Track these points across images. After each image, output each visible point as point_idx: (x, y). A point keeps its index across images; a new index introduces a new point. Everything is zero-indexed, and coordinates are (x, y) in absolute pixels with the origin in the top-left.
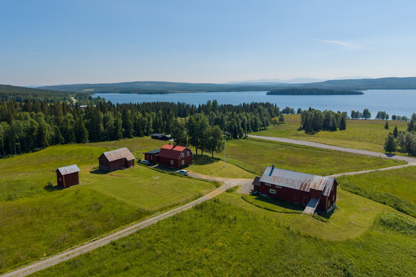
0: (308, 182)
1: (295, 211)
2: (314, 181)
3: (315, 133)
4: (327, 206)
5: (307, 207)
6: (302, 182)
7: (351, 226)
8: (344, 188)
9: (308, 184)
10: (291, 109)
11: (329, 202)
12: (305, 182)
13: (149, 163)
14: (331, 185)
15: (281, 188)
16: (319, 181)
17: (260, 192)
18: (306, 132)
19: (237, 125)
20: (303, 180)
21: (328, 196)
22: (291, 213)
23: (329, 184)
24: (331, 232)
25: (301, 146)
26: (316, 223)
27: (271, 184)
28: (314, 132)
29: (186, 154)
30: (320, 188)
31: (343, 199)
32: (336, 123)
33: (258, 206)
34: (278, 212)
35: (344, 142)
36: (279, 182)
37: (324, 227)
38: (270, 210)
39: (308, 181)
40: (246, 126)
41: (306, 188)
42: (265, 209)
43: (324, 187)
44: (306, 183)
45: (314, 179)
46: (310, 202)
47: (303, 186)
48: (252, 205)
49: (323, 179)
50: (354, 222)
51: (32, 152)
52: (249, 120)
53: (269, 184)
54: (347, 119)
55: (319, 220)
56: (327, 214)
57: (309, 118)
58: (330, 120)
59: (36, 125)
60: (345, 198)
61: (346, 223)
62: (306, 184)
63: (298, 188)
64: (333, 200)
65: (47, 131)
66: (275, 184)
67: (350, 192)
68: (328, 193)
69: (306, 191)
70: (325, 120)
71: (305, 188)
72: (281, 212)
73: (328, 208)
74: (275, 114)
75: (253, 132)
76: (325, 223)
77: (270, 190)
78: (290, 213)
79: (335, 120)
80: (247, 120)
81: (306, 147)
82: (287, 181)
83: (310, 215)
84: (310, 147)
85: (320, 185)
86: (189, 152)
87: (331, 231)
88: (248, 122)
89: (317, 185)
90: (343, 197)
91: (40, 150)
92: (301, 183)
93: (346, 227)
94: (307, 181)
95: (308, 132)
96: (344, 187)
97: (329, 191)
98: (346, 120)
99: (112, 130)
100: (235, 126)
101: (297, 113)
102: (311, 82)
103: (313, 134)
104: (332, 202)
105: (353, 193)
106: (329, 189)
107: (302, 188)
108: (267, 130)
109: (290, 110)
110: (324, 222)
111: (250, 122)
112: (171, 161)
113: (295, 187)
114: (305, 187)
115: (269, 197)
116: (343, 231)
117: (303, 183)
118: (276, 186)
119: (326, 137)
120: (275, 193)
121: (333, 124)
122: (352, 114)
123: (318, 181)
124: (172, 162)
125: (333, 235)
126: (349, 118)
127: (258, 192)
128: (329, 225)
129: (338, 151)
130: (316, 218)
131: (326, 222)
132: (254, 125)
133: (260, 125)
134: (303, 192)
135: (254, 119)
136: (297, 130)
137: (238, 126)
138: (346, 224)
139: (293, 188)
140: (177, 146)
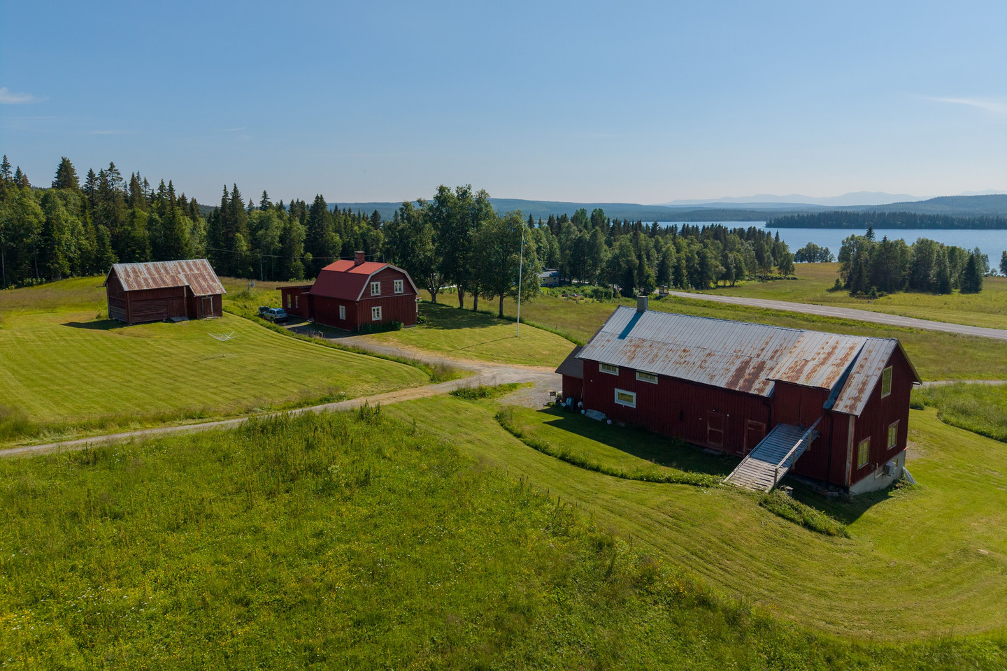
0: (772, 358)
1: (686, 475)
2: (797, 351)
3: (880, 296)
4: (849, 466)
5: (749, 460)
6: (746, 358)
7: (973, 568)
8: (953, 419)
9: (769, 364)
10: (822, 249)
11: (864, 446)
12: (758, 356)
13: (284, 315)
14: (874, 366)
15: (656, 382)
16: (822, 351)
17: (582, 401)
18: (852, 295)
19: (634, 258)
20: (749, 351)
21: (858, 412)
22: (669, 480)
23: (867, 365)
24: (844, 589)
25: (826, 320)
26: (769, 533)
27: (620, 367)
28: (877, 294)
29: (387, 287)
30: (823, 378)
31: (942, 455)
32: (951, 271)
33: (536, 448)
34: (613, 475)
35: (972, 316)
36: (651, 357)
37: (810, 556)
38: (582, 465)
39: (770, 354)
40: (671, 270)
41: (757, 382)
42: (563, 458)
43: (842, 373)
44: (763, 363)
45: (800, 346)
46: (769, 441)
47: (747, 371)
48: (517, 441)
49: (840, 346)
50: (988, 548)
51: (16, 288)
52: (683, 254)
53: (614, 367)
54: (986, 276)
55: (792, 520)
56: (848, 501)
57: (865, 255)
58: (932, 262)
59: (36, 215)
60: (956, 454)
61: (943, 550)
62: (761, 367)
63: (722, 383)
64: (891, 442)
65: (67, 235)
66: (632, 365)
67: (981, 434)
68: (857, 399)
69: (756, 393)
70: (916, 264)
71: (753, 382)
72: (623, 476)
73: (858, 475)
74: (772, 259)
75: (694, 288)
76: (823, 537)
77: (617, 391)
78: (660, 482)
79: (947, 263)
80: (677, 255)
81: (841, 322)
82: (683, 354)
83: (750, 495)
84: (854, 321)
85: (824, 367)
86: (402, 281)
87: (845, 579)
88: (679, 260)
89: (807, 369)
90: (943, 448)
91: (41, 283)
92: (740, 360)
93: (937, 567)
94: (766, 355)
95: (859, 292)
96: (953, 414)
97: (861, 391)
98: (984, 279)
99: (274, 254)
100: (628, 262)
101: (837, 260)
102: (890, 202)
103: (874, 297)
104: (882, 455)
105: (992, 437)
106: (864, 384)
107: (741, 382)
108: (738, 288)
109: (817, 252)
110: (821, 532)
111: (684, 261)
112: (340, 307)
113: (712, 377)
114: (755, 375)
115: (609, 422)
116: (918, 585)
117: (747, 363)
118: (637, 374)
119: (913, 305)
120: (633, 405)
121: (941, 274)
122: (1002, 261)
123: (816, 350)
124: (342, 313)
125: (854, 605)
126: (992, 272)
127: (575, 403)
128: (843, 547)
129: (947, 333)
130: (777, 508)
131: (829, 534)
132: (696, 271)
133: (716, 273)
134: (744, 396)
135: (698, 253)
136: (827, 290)
137: (638, 261)
138: (943, 555)
139: (704, 380)
140: (366, 263)
